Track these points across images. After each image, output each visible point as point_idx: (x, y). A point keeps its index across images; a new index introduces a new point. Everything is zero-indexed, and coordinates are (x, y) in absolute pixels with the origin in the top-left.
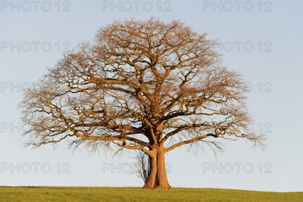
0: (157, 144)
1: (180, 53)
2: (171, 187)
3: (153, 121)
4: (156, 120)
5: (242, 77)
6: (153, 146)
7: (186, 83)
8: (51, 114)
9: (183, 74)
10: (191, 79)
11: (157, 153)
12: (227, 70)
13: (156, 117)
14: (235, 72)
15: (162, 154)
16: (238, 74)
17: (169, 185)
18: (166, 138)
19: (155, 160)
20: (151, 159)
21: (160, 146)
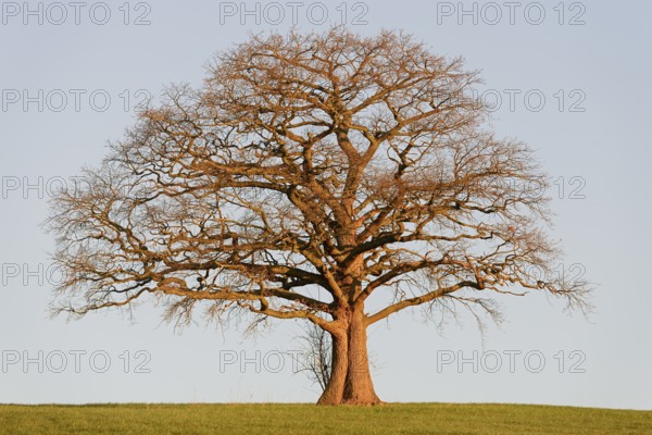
0: (347, 305)
1: (396, 105)
2: (379, 401)
3: (338, 255)
4: (346, 253)
5: (532, 155)
6: (340, 310)
7: (406, 169)
8: (117, 245)
9: (396, 150)
10: (414, 162)
11: (347, 325)
12: (495, 140)
13: (347, 246)
14: (516, 142)
15: (361, 328)
16: (523, 147)
17: (375, 397)
18: (366, 292)
19: (345, 341)
20: (335, 339)
21: (353, 311)
